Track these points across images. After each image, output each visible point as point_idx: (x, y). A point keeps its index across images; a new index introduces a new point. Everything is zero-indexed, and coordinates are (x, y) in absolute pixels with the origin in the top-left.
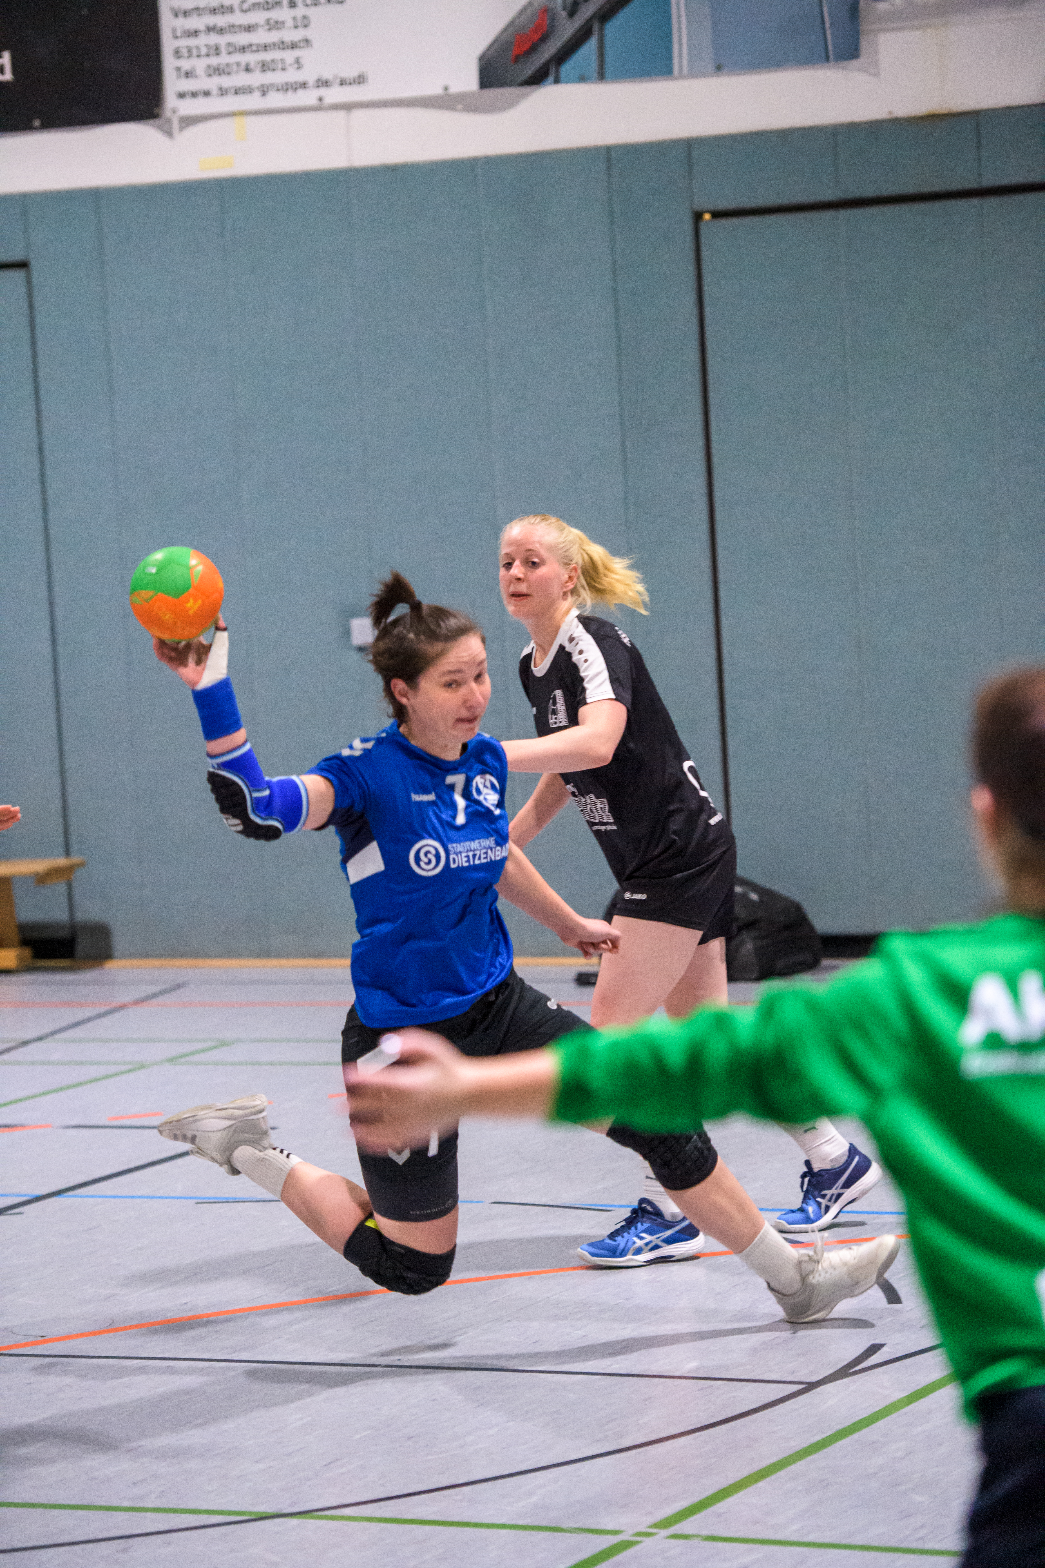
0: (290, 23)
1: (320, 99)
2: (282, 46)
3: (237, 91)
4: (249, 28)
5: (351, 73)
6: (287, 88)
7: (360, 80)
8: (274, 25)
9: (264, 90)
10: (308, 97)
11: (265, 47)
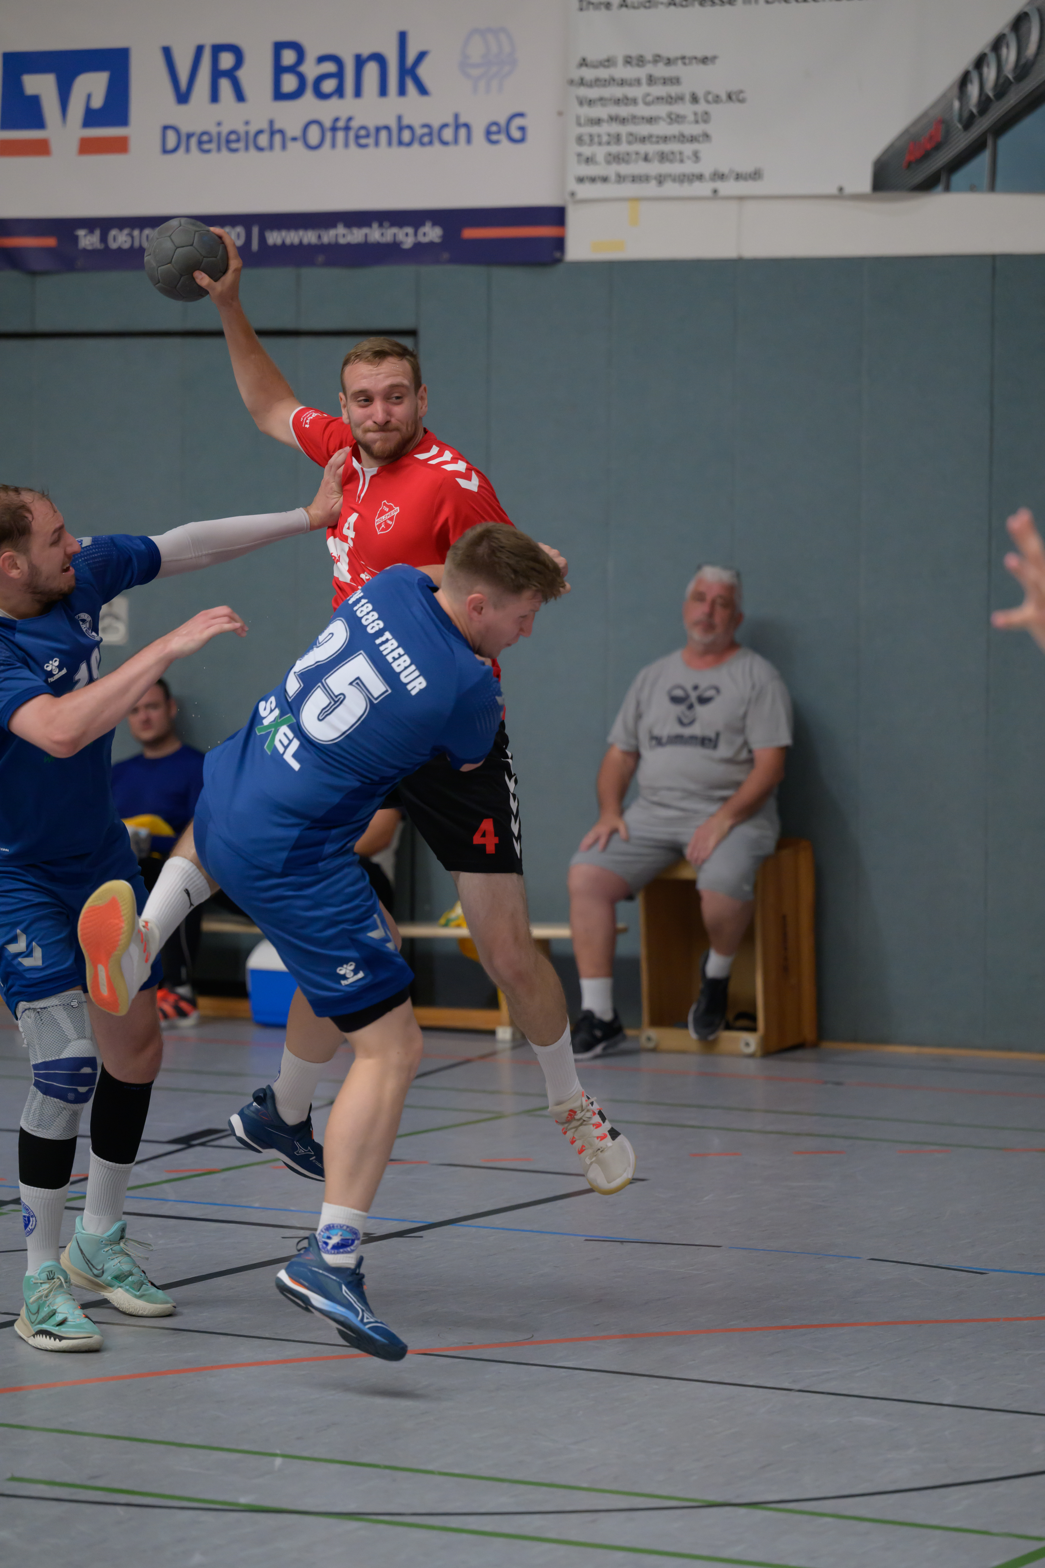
0: (691, 118)
1: (715, 191)
2: (682, 138)
3: (635, 179)
4: (651, 120)
5: (747, 168)
6: (683, 179)
7: (756, 175)
8: (677, 119)
9: (661, 180)
10: (704, 188)
11: (665, 139)
